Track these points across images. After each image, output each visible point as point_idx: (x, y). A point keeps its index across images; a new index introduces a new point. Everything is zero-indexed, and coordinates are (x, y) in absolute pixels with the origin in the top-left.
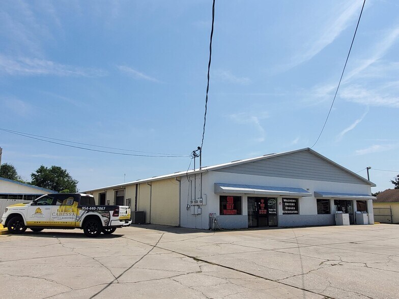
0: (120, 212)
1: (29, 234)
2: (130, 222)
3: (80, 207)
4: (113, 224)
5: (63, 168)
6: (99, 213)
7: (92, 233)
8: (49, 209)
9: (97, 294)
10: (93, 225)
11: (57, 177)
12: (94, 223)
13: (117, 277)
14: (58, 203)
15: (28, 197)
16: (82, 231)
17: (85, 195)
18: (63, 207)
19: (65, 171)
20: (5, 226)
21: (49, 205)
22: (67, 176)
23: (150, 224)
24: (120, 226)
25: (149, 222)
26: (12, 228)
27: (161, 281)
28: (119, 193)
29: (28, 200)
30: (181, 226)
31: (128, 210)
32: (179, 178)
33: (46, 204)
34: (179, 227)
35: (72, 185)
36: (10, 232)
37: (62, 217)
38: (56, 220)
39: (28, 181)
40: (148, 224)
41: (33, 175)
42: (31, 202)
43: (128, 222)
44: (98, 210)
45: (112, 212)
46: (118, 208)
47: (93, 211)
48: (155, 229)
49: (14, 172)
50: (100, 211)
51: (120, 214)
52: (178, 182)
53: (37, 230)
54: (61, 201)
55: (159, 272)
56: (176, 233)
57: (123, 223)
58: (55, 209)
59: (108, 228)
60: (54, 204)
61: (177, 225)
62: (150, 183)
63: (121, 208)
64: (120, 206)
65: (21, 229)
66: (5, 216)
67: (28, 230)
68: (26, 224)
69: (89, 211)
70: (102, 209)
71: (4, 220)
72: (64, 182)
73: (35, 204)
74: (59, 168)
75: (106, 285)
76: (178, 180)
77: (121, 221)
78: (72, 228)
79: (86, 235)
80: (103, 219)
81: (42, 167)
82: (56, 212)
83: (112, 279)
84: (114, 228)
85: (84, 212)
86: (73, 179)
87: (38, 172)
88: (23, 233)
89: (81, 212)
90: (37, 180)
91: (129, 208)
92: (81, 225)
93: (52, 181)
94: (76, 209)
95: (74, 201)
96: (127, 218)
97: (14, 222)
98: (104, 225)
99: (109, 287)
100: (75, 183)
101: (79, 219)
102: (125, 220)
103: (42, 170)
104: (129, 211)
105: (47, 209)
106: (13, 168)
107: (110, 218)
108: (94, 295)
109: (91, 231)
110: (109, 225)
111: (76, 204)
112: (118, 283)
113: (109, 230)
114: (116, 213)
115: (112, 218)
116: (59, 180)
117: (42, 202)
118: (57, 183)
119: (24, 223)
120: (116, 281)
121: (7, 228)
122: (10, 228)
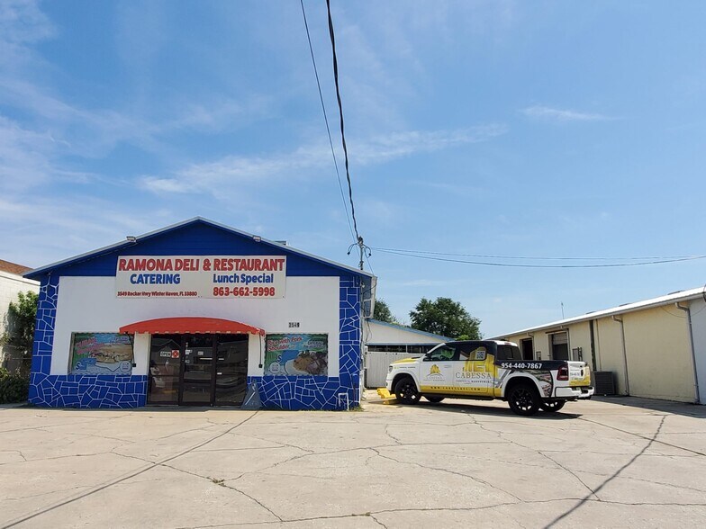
0: (570, 372)
1: (423, 405)
2: (591, 392)
3: (497, 364)
4: (560, 393)
5: (455, 301)
6: (533, 374)
7: (524, 409)
8: (450, 366)
9: (565, 515)
10: (524, 395)
11: (447, 315)
12: (526, 392)
13: (593, 488)
14: (462, 357)
15: (413, 349)
16: (506, 405)
17: (502, 343)
18: (471, 364)
19: (458, 305)
20: (392, 392)
21: (448, 360)
22: (462, 312)
23: (628, 396)
24: (572, 399)
25: (625, 393)
26: (402, 395)
27: (689, 509)
28: (556, 338)
29: (413, 352)
30: (702, 402)
31: (584, 369)
32: (686, 305)
33: (445, 359)
34: (698, 403)
35: (471, 327)
36: (399, 402)
37: (471, 379)
38: (462, 385)
39: (406, 324)
40: (624, 396)
41: (412, 314)
42: (424, 356)
43: (586, 392)
44: (530, 368)
45: (555, 373)
46: (566, 365)
47: (520, 370)
48: (642, 407)
49: (386, 311)
50: (532, 371)
51: (570, 376)
52: (685, 313)
53: (435, 400)
54: (467, 354)
55: (681, 491)
56: (693, 415)
57: (578, 393)
58: (459, 366)
59: (550, 400)
60: (456, 358)
61: (692, 401)
62: (619, 317)
63: (571, 365)
64: (569, 362)
65: (413, 397)
66: (390, 377)
67: (423, 399)
68: (419, 391)
69: (513, 370)
70: (536, 366)
71: (390, 383)
72: (459, 323)
73: (429, 358)
74: (448, 301)
75: (577, 502)
76: (682, 308)
77: (574, 388)
78: (489, 398)
79: (514, 412)
80: (541, 385)
81: (424, 301)
82: (461, 371)
83: (586, 493)
84: (561, 401)
85: (506, 373)
86: (472, 317)
87: (418, 309)
88: (416, 403)
89: (500, 371)
90: (419, 322)
91: (586, 365)
92: (502, 394)
93: (440, 322)
94: (491, 366)
95: (487, 353)
96: (583, 385)
97: (403, 387)
98: (543, 395)
99: (583, 506)
100: (475, 324)
101: (499, 383)
102: (581, 387)
103: (424, 305)
104: (587, 371)
105: (447, 367)
106: (384, 305)
107: (552, 383)
108: (560, 515)
109: (522, 405)
110: (553, 396)
111: (491, 359)
112: (599, 500)
113: (552, 405)
114: (564, 374)
115: (556, 383)
116: (450, 319)
117: (439, 356)
118: (447, 325)
119: (416, 388)
120: (593, 497)
121: (394, 395)
122: (398, 396)
